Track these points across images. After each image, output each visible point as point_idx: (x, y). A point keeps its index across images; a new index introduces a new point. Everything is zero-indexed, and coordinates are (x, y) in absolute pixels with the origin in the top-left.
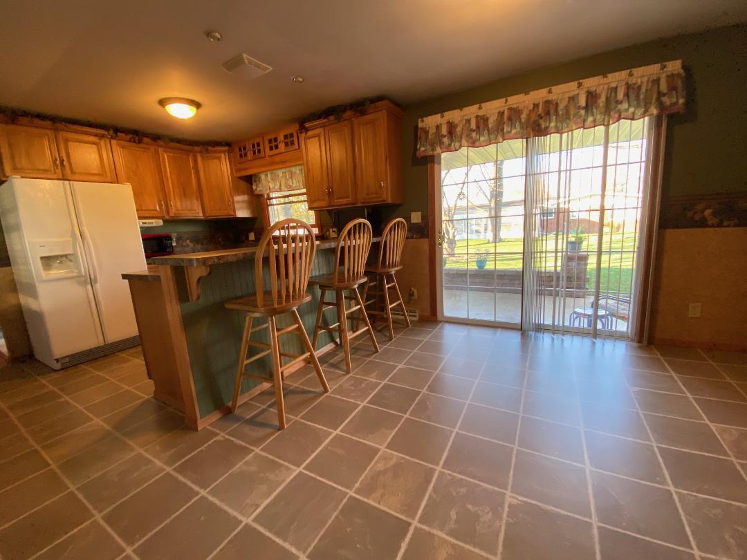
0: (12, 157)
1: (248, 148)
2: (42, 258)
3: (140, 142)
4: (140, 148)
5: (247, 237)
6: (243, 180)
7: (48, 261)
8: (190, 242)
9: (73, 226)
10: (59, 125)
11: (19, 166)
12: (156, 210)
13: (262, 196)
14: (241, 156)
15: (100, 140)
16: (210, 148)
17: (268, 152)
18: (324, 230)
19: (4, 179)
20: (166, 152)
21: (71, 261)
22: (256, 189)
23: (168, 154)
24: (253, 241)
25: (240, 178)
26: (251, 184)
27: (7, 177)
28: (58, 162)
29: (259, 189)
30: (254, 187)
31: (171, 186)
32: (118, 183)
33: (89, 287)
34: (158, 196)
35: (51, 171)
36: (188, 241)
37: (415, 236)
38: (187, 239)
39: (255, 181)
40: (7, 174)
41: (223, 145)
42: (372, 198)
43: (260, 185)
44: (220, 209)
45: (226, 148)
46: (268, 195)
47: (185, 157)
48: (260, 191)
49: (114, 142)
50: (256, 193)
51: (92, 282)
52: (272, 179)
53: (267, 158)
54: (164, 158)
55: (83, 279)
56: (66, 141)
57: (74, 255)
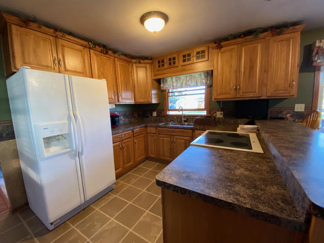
0: (23, 53)
1: (165, 61)
2: (44, 139)
3: (107, 53)
4: (106, 57)
5: (151, 115)
6: (156, 81)
7: (48, 141)
8: (123, 117)
9: (69, 111)
10: (59, 33)
11: (27, 61)
12: (112, 98)
13: (165, 91)
14: (159, 66)
15: (84, 49)
16: (142, 61)
17: (181, 63)
18: (212, 113)
19: (15, 71)
20: (119, 61)
21: (65, 138)
22: (163, 87)
23: (120, 62)
24: (155, 117)
25: (154, 80)
26: (160, 84)
27: (18, 69)
28: (57, 62)
29: (165, 87)
30: (162, 85)
31: (120, 82)
32: (92, 78)
33: (77, 158)
34: (114, 90)
35: (51, 67)
36: (122, 117)
37: (297, 120)
38: (122, 115)
39: (163, 82)
40: (18, 67)
41: (149, 59)
42: (280, 93)
43: (166, 84)
44: (144, 98)
45: (150, 61)
46: (168, 90)
47: (127, 65)
48: (166, 88)
49: (92, 51)
50: (163, 89)
51: (79, 154)
52: (176, 81)
53: (180, 67)
54: (117, 65)
55: (73, 153)
56: (63, 46)
57: (69, 134)
